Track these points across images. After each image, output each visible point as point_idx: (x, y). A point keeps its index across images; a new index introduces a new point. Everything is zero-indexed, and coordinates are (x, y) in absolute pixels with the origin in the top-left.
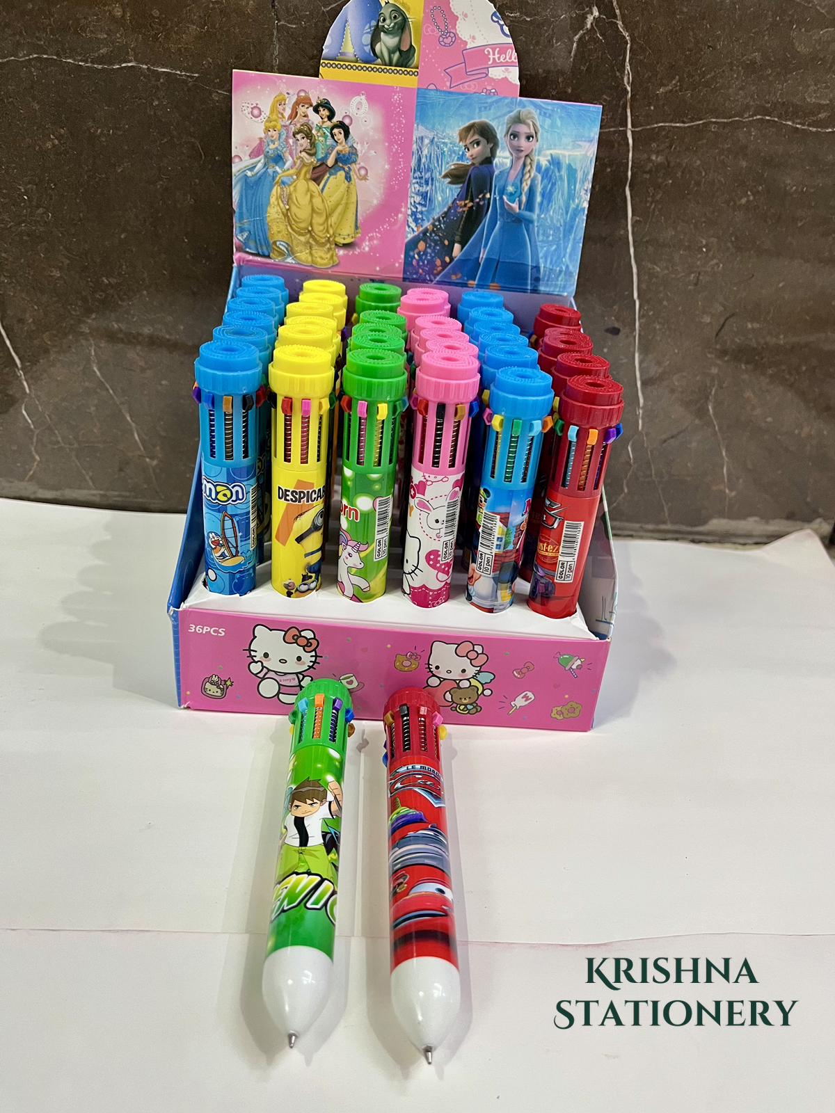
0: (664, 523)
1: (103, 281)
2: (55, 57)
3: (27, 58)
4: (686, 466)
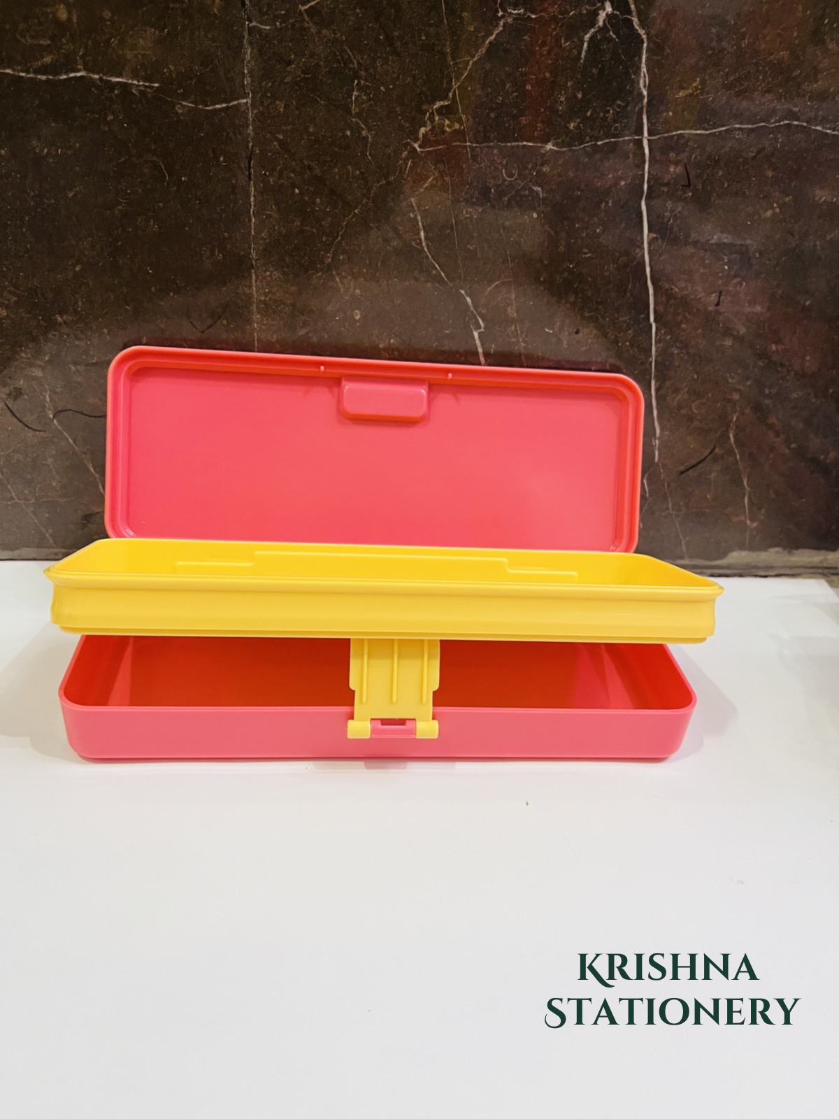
0: (682, 558)
4: (706, 497)
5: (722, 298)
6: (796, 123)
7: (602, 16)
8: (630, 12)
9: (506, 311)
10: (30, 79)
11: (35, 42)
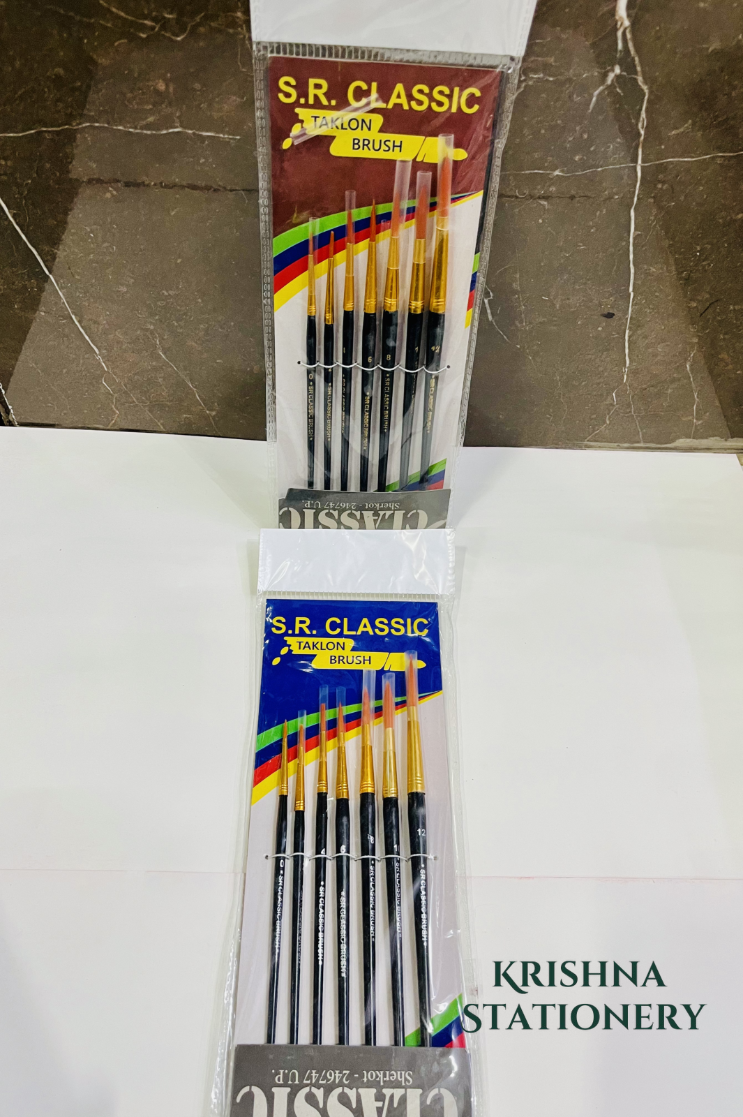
0: (638, 442)
1: (163, 294)
2: (106, 125)
3: (81, 126)
4: (662, 405)
5: (692, 275)
7: (611, 76)
8: (636, 73)
9: (512, 285)
10: (137, 133)
11: (140, 107)
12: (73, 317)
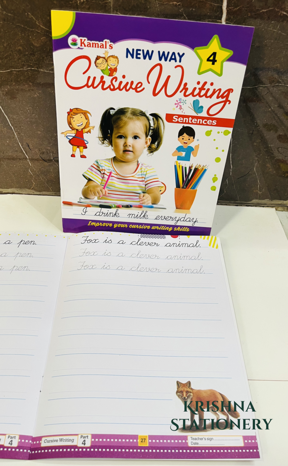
0: (237, 201)
1: (54, 135)
2: (36, 69)
3: (27, 69)
4: (245, 185)
5: (254, 132)
6: (280, 84)
10: (48, 72)
11: (49, 62)
12: (19, 143)
